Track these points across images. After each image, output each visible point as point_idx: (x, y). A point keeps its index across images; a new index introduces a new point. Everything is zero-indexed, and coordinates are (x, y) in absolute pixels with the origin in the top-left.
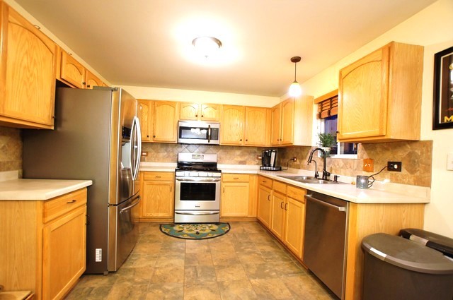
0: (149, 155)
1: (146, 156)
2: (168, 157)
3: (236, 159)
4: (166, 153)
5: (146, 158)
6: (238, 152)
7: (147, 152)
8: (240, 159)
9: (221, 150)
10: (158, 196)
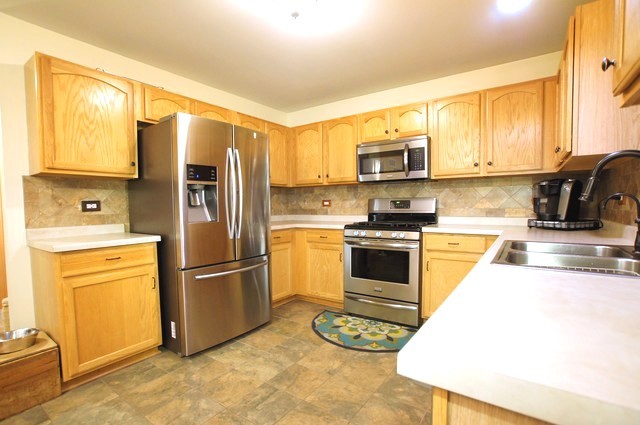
0: (333, 203)
1: (329, 205)
2: (358, 206)
3: (479, 206)
4: (354, 201)
5: (329, 209)
6: (483, 191)
7: (329, 201)
8: (488, 205)
9: (447, 190)
10: (324, 267)
